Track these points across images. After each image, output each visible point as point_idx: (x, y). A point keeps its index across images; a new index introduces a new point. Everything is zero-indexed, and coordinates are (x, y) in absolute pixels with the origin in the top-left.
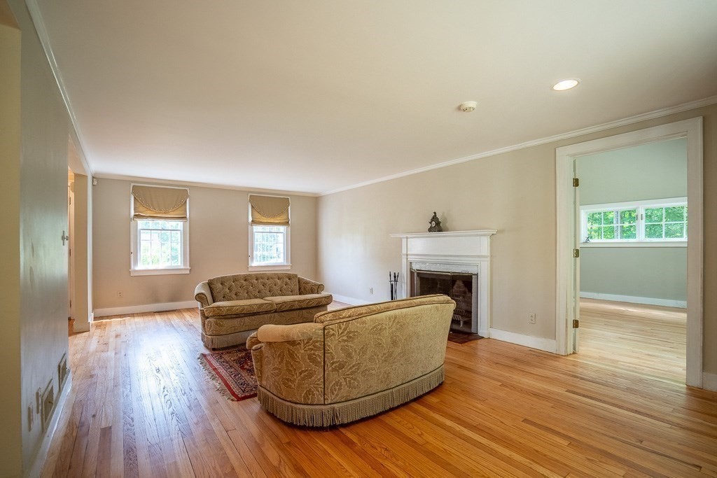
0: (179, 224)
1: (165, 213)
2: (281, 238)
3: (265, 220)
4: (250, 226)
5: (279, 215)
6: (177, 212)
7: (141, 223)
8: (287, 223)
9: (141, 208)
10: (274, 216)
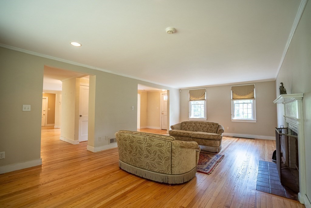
0: (203, 102)
1: (198, 98)
2: (250, 106)
3: (239, 97)
4: (232, 101)
5: (248, 94)
6: (202, 97)
7: (192, 102)
8: (253, 98)
9: (191, 97)
10: (245, 95)
